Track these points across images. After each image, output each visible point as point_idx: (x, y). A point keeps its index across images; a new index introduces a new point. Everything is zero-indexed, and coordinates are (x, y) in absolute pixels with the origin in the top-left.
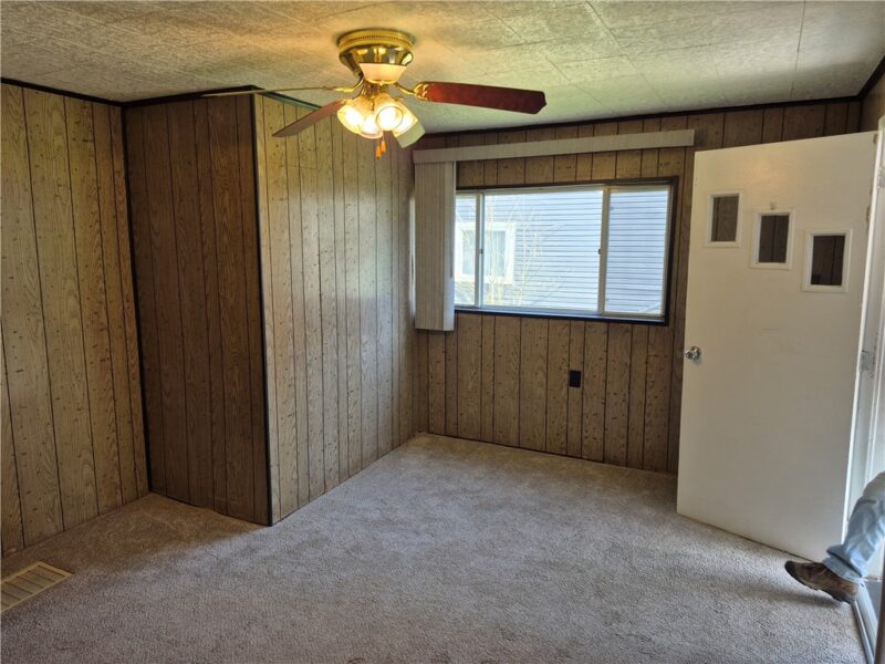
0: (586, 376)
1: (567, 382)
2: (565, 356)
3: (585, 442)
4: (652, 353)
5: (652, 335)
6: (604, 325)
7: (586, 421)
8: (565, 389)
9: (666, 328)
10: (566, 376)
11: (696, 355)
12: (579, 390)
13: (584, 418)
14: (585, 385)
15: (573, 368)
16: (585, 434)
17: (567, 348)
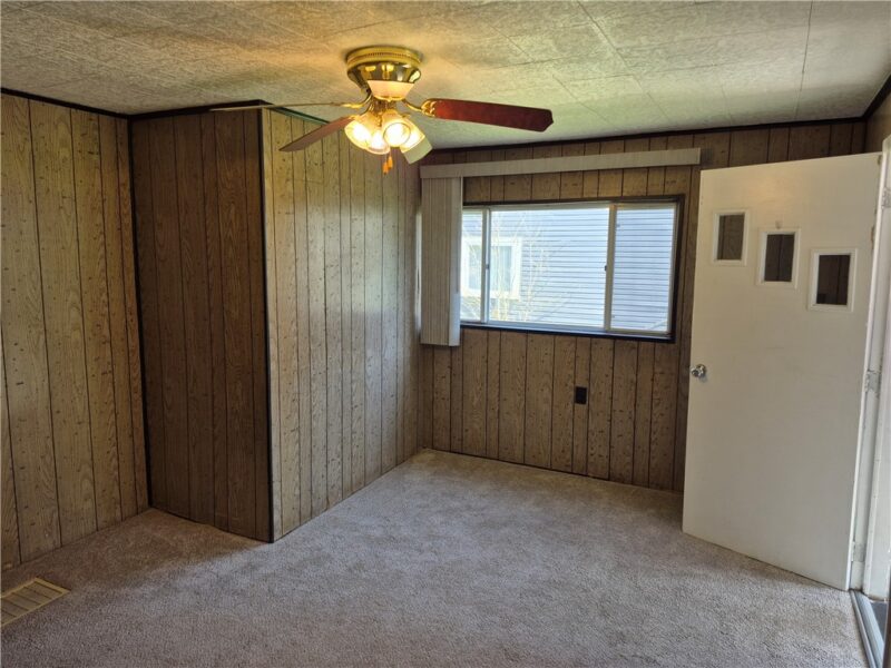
0: (592, 393)
1: (572, 399)
2: (571, 372)
3: (591, 459)
4: (658, 370)
5: (658, 352)
6: (610, 342)
7: (592, 438)
8: (571, 405)
9: (672, 346)
10: (572, 393)
11: (702, 374)
12: (585, 407)
13: (590, 435)
14: (591, 402)
15: (579, 384)
16: (590, 451)
17: (572, 364)
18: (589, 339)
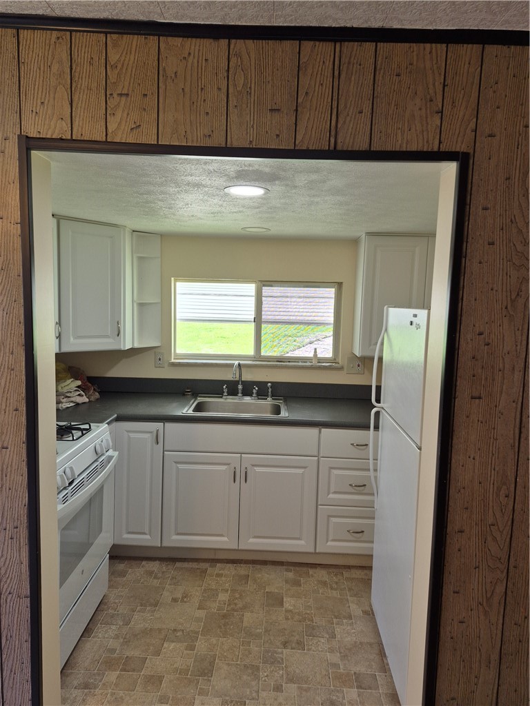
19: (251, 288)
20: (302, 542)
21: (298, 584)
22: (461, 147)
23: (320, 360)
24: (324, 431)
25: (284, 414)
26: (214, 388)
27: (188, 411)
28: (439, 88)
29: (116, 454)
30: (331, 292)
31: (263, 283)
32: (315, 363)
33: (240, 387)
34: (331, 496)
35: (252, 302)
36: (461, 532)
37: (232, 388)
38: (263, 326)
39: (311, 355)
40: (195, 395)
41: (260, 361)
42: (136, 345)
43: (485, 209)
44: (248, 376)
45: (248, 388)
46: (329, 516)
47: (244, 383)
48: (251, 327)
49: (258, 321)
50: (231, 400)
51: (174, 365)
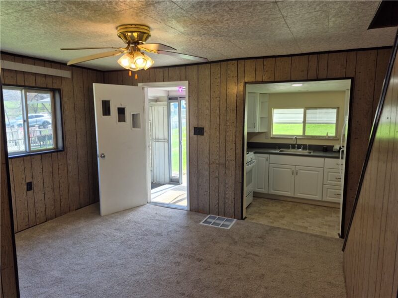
0: (35, 183)
1: (26, 190)
2: (23, 176)
3: (38, 216)
4: (60, 164)
5: (59, 156)
6: (39, 156)
7: (37, 205)
8: (25, 193)
9: (63, 152)
10: (25, 187)
12: (32, 191)
13: (36, 204)
14: (35, 188)
15: (28, 181)
16: (37, 212)
17: (23, 172)
18: (29, 157)
19: (302, 110)
20: (317, 197)
21: (315, 208)
22: (352, 76)
23: (329, 137)
24: (326, 159)
25: (312, 154)
26: (287, 146)
27: (278, 151)
28: (345, 62)
29: (256, 161)
30: (335, 111)
31: (306, 108)
32: (327, 138)
33: (296, 146)
34: (329, 182)
35: (302, 115)
36: (352, 173)
37: (293, 146)
38: (306, 125)
39: (326, 135)
40: (279, 148)
41: (304, 137)
42: (260, 131)
43: (359, 90)
44: (299, 142)
45: (299, 147)
46: (328, 189)
47: (297, 145)
48: (302, 125)
49: (304, 122)
50: (293, 150)
51: (272, 138)
